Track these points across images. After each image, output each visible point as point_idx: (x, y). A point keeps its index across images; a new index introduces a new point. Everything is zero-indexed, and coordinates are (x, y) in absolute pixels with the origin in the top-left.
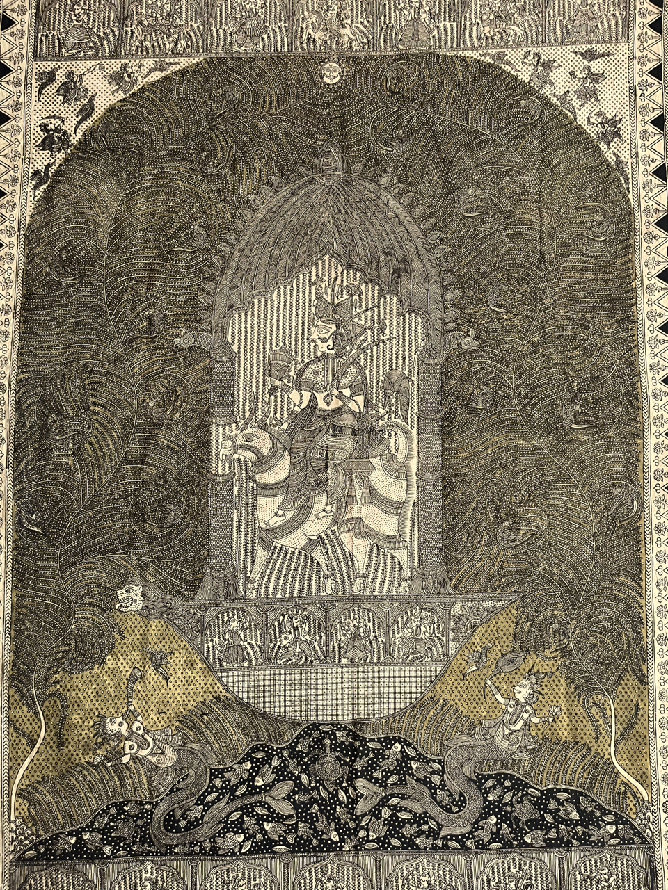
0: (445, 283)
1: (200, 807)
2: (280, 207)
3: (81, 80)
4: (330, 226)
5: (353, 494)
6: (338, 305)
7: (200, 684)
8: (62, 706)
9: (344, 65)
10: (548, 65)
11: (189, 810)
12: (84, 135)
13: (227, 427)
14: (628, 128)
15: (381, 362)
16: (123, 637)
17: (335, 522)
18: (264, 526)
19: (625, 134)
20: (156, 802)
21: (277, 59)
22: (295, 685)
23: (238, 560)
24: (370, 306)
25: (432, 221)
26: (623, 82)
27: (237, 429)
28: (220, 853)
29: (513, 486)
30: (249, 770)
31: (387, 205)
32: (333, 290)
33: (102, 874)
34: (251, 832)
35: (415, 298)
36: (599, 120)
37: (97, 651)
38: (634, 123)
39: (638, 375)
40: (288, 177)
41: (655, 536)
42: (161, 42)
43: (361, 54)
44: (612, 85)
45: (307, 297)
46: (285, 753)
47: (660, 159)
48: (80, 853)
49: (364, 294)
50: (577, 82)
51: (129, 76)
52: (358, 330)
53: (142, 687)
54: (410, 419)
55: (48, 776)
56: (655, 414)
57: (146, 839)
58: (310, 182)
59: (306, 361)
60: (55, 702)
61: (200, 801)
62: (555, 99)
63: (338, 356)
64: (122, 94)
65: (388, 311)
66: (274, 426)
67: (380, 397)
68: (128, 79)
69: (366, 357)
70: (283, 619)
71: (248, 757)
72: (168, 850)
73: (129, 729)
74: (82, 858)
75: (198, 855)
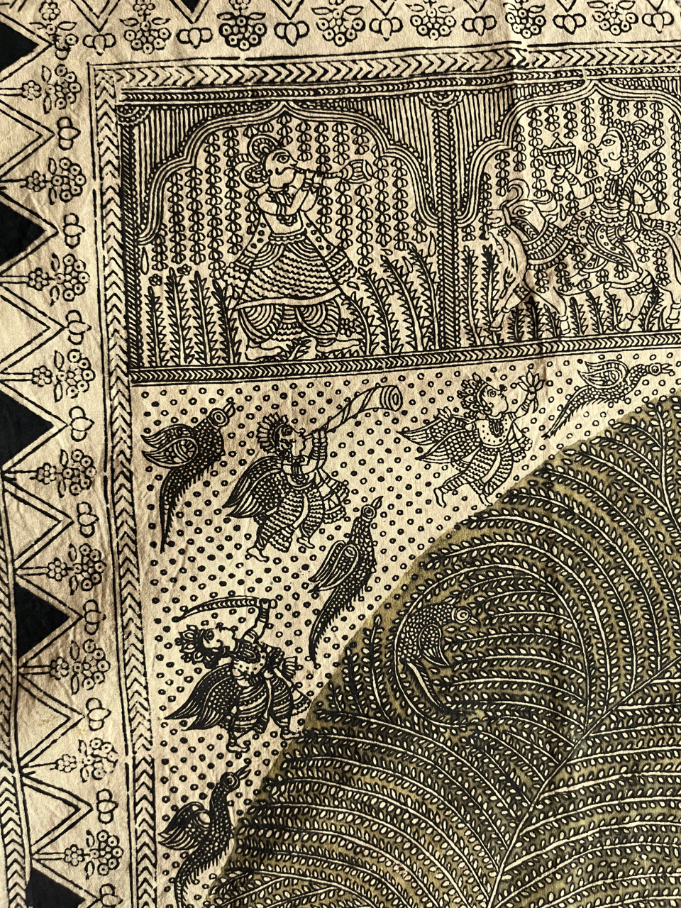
3: (320, 452)
12: (347, 662)
42: (597, 291)
51: (496, 427)
64: (474, 499)
68: (490, 440)
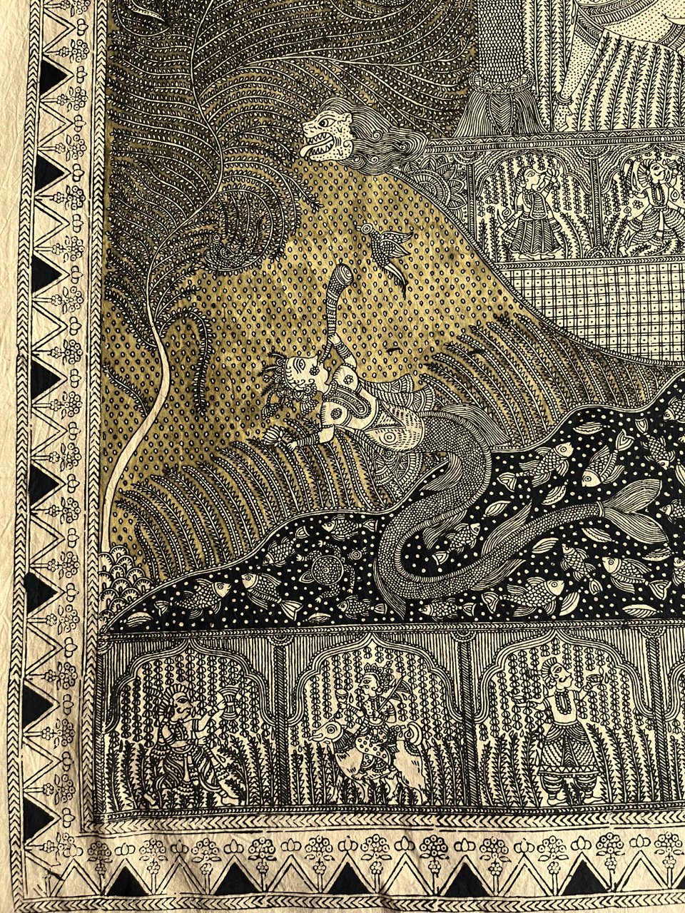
1: (473, 526)
7: (468, 292)
8: (202, 335)
11: (453, 531)
16: (316, 206)
20: (386, 516)
22: (659, 292)
23: (535, 62)
28: (517, 614)
30: (569, 459)
33: (280, 658)
34: (577, 576)
37: (267, 233)
46: (642, 426)
48: (237, 616)
53: (355, 300)
55: (177, 466)
57: (366, 588)
60: (189, 327)
61: (475, 514)
70: (631, 169)
71: (567, 433)
72: (412, 612)
73: (331, 380)
74: (240, 625)
75: (471, 620)
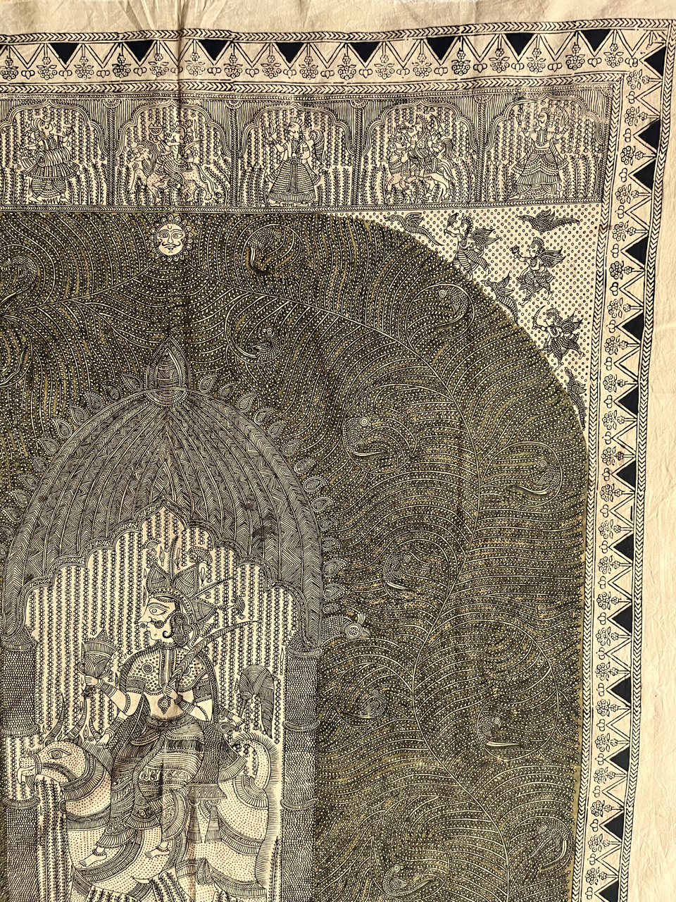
0: (326, 550)
2: (97, 437)
4: (167, 468)
5: (196, 829)
6: (178, 576)
9: (188, 228)
10: (482, 237)
13: (27, 740)
14: (589, 334)
15: (236, 655)
17: (172, 863)
18: (79, 866)
19: (585, 345)
21: (90, 217)
24: (223, 578)
25: (310, 462)
26: (589, 264)
27: (41, 742)
29: (408, 820)
31: (247, 438)
32: (171, 556)
35: (284, 568)
36: (549, 322)
38: (597, 328)
39: (581, 680)
40: (108, 393)
41: (586, 885)
43: (213, 211)
44: (571, 269)
45: (135, 565)
47: (631, 381)
49: (214, 562)
50: (522, 264)
52: (206, 610)
54: (273, 731)
56: (599, 733)
58: (140, 401)
59: (135, 651)
62: (489, 289)
63: (178, 645)
65: (247, 585)
66: (90, 740)
67: (235, 702)
69: (215, 648)
